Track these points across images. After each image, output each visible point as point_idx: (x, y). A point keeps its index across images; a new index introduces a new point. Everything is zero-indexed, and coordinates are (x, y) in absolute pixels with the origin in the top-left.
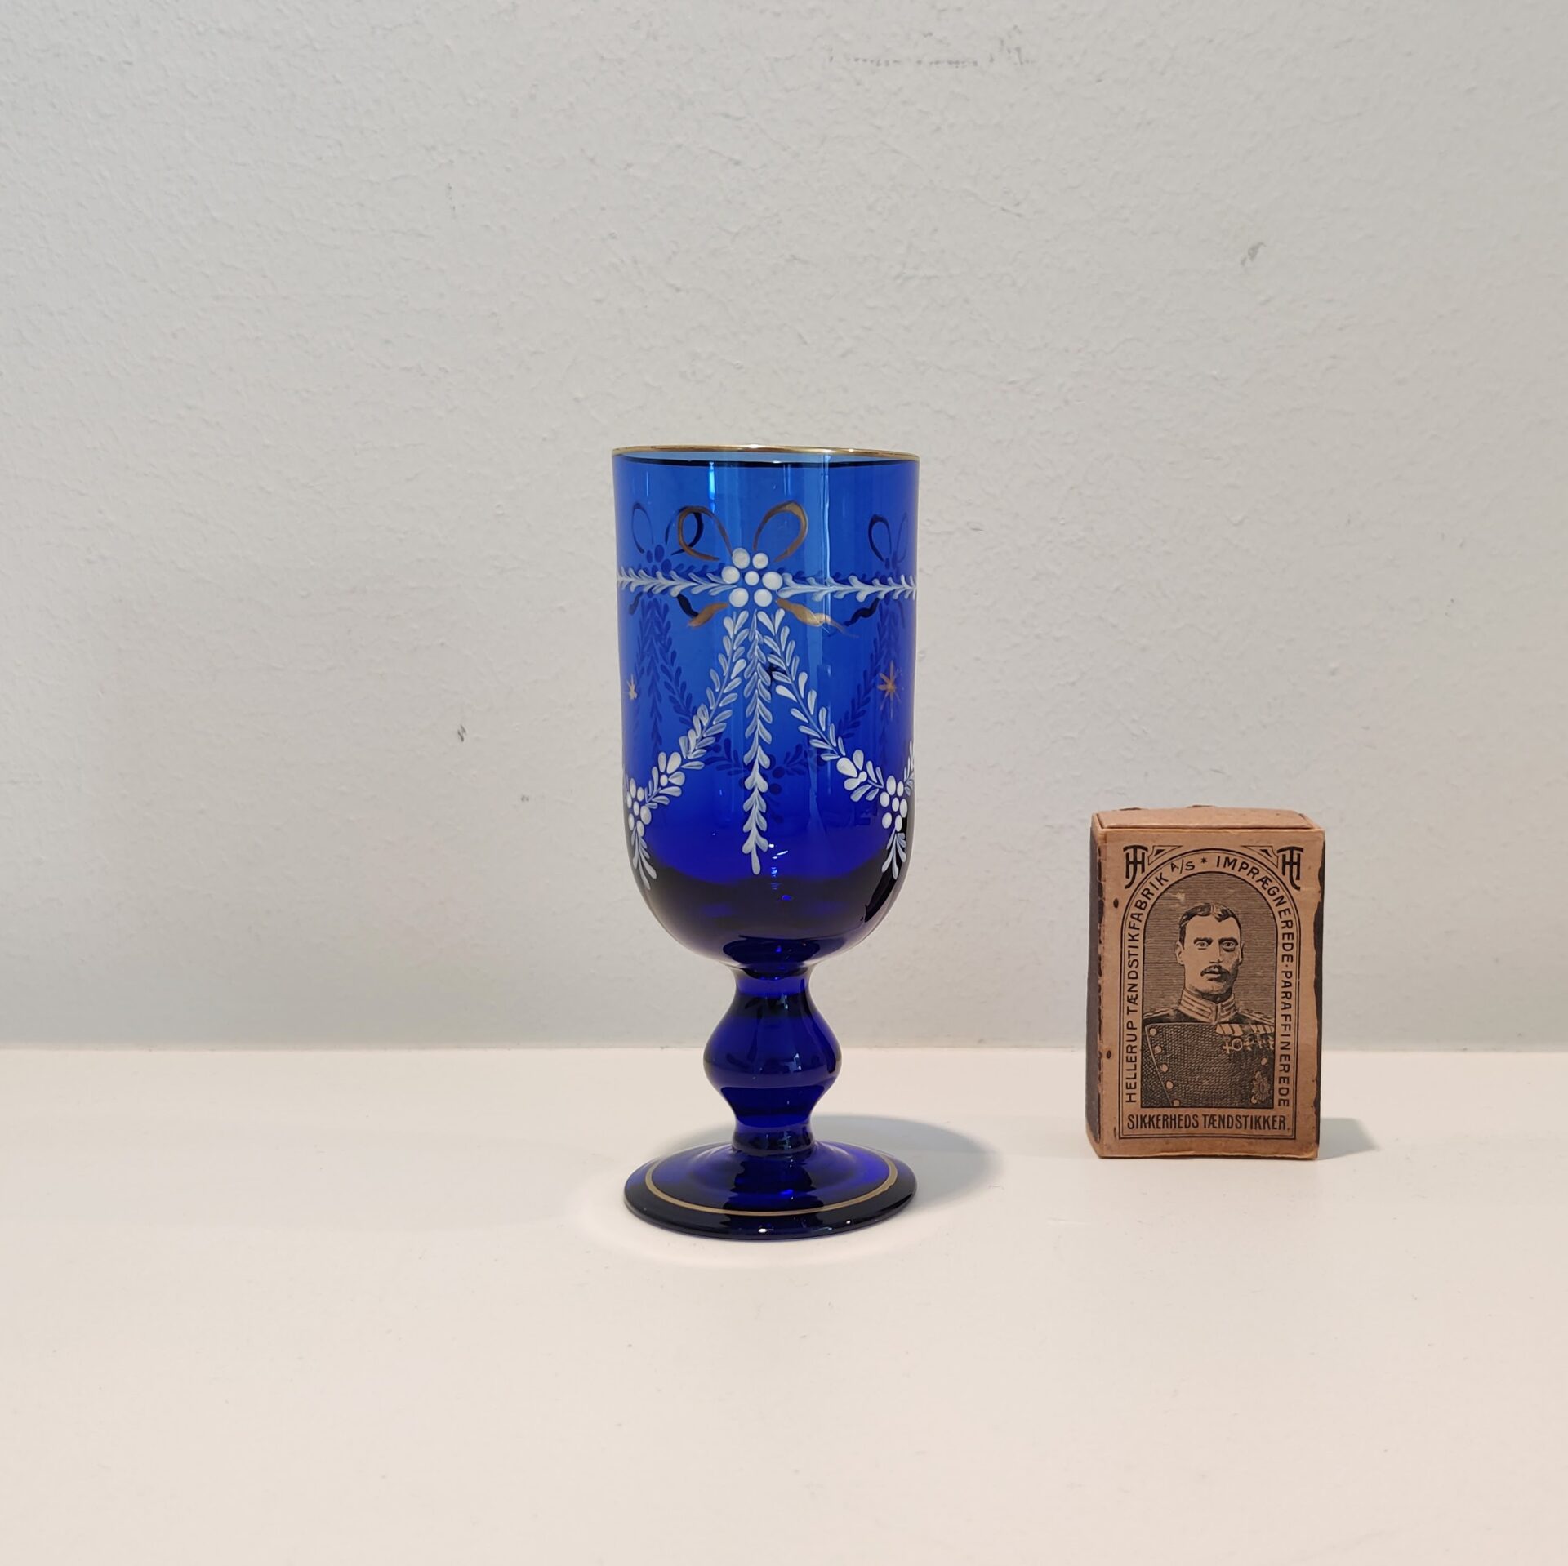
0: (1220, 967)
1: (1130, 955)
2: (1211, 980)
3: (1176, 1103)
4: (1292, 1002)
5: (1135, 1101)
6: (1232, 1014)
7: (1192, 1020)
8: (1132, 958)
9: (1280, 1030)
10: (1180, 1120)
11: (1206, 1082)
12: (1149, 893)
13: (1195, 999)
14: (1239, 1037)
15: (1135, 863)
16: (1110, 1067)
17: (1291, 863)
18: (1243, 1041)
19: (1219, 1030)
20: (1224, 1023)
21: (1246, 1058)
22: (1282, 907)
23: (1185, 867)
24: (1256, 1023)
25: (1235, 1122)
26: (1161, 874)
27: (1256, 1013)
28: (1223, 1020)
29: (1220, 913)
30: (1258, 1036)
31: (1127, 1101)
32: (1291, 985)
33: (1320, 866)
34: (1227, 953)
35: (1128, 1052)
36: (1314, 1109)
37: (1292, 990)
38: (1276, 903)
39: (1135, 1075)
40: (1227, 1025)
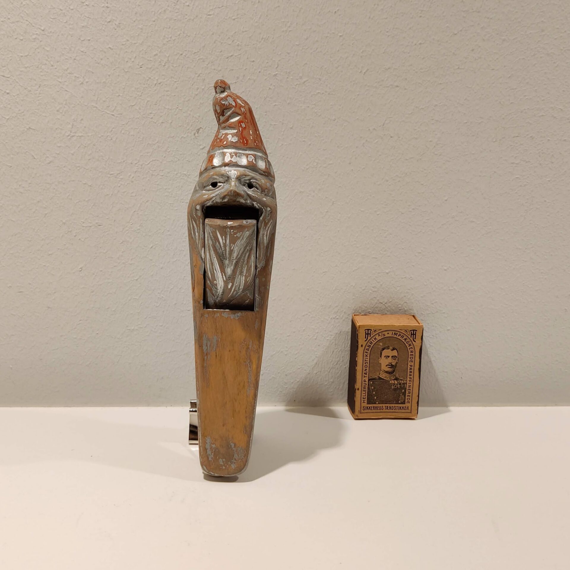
0: (391, 364)
1: (365, 360)
2: (389, 368)
3: (377, 403)
4: (412, 374)
6: (395, 377)
7: (383, 379)
10: (378, 408)
11: (386, 397)
12: (372, 343)
13: (384, 373)
14: (396, 384)
15: (368, 334)
16: (358, 393)
17: (413, 334)
18: (397, 385)
19: (390, 382)
20: (392, 380)
21: (398, 390)
22: (410, 347)
23: (382, 335)
24: (401, 380)
25: (394, 408)
26: (375, 337)
27: (401, 377)
28: (392, 379)
29: (392, 348)
30: (402, 384)
33: (421, 335)
34: (393, 360)
35: (364, 388)
36: (417, 404)
37: (412, 370)
38: (409, 345)
39: (366, 395)
40: (393, 381)
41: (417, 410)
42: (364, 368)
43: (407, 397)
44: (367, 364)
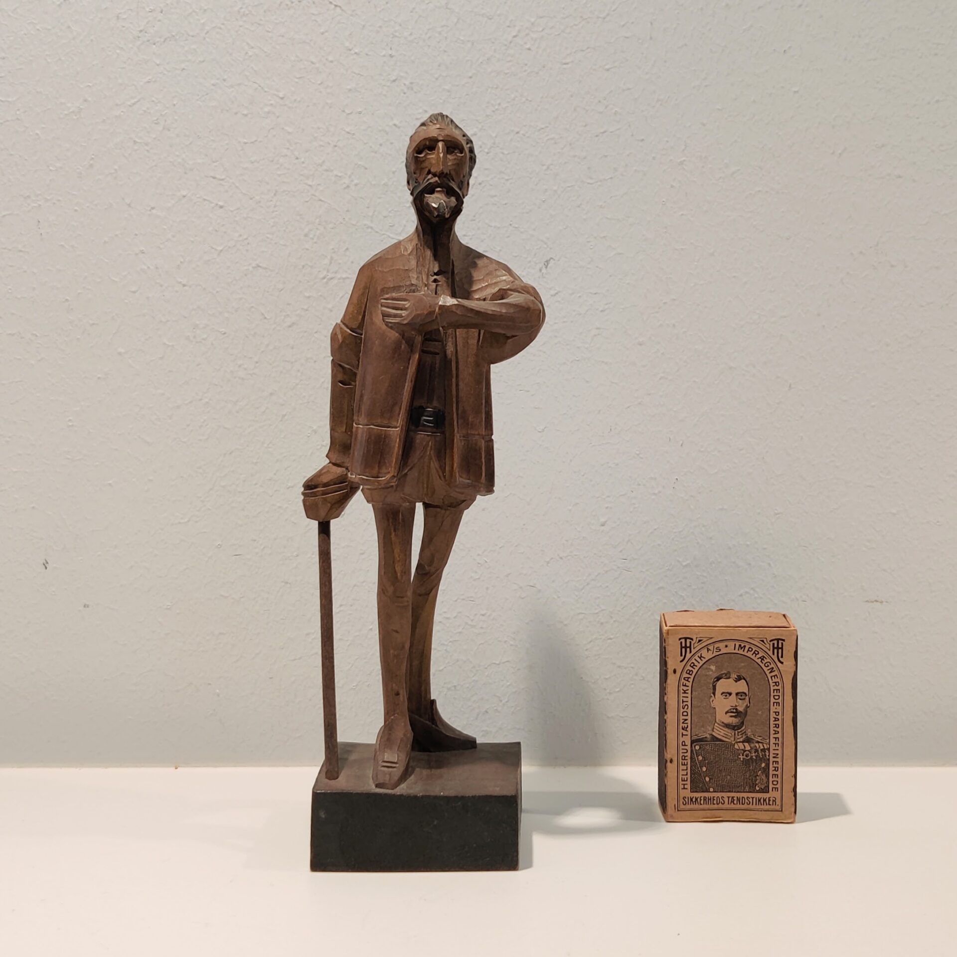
0: (736, 709)
2: (731, 716)
3: (711, 790)
4: (779, 730)
6: (744, 737)
7: (721, 740)
8: (685, 703)
10: (714, 800)
11: (729, 777)
12: (694, 665)
13: (722, 728)
14: (748, 751)
15: (686, 647)
16: (671, 768)
17: (778, 648)
18: (751, 753)
19: (736, 746)
20: (740, 742)
21: (753, 763)
22: (773, 674)
23: (715, 650)
24: (758, 742)
25: (746, 801)
26: (701, 654)
27: (758, 736)
28: (738, 740)
29: (736, 677)
30: (759, 750)
31: (682, 789)
32: (778, 720)
33: (794, 649)
34: (740, 701)
35: (682, 759)
36: (793, 793)
37: (780, 722)
38: (769, 671)
39: (687, 773)
40: (741, 744)
41: (794, 806)
42: (682, 717)
43: (773, 777)
44: (687, 709)
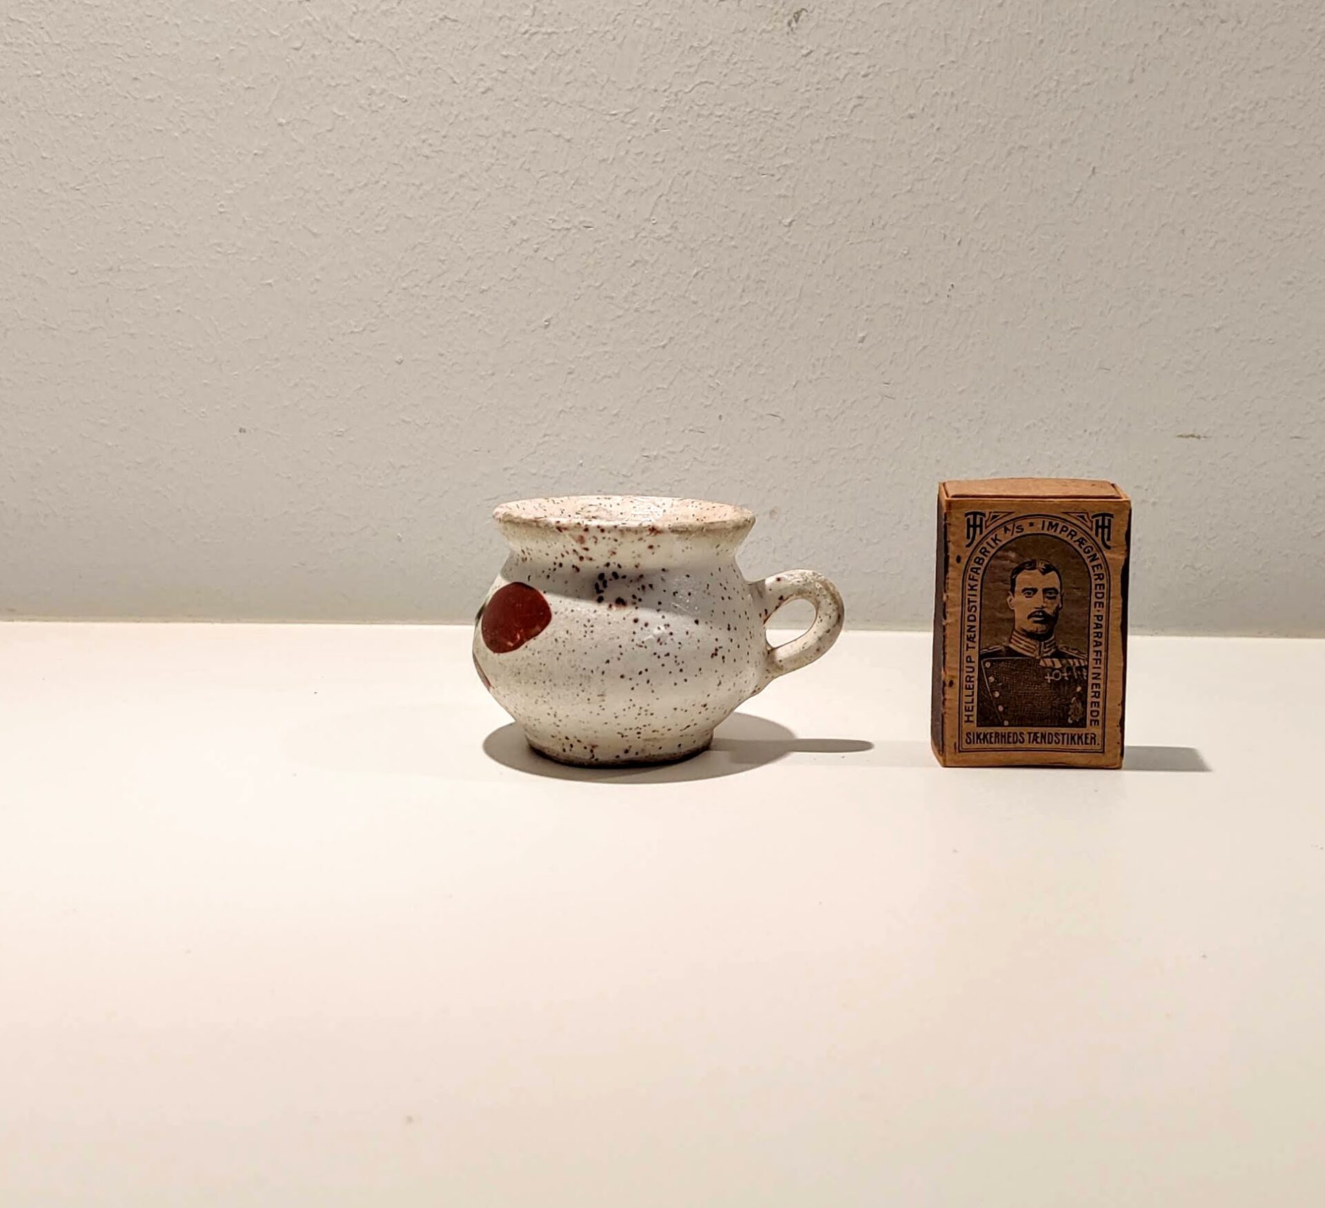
0: (1043, 612)
1: (969, 602)
3: (1006, 723)
4: (1103, 640)
5: (972, 722)
6: (1053, 650)
7: (1020, 655)
8: (972, 604)
9: (1092, 663)
10: (1009, 737)
11: (1031, 706)
12: (986, 551)
13: (1023, 638)
14: (1058, 669)
15: (975, 526)
16: (952, 694)
17: (1103, 527)
18: (1062, 673)
19: (1042, 663)
20: (1047, 657)
21: (1064, 686)
22: (1095, 563)
23: (1016, 530)
24: (1072, 658)
25: (1054, 738)
26: (996, 535)
27: (1073, 649)
28: (1045, 655)
29: (1044, 567)
30: (1074, 670)
31: (966, 722)
32: (1101, 626)
33: (1126, 529)
34: (1049, 601)
35: (966, 681)
36: (1119, 729)
37: (1103, 630)
38: (1090, 559)
40: (1049, 660)
41: (1120, 746)
42: (967, 623)
44: (975, 612)
